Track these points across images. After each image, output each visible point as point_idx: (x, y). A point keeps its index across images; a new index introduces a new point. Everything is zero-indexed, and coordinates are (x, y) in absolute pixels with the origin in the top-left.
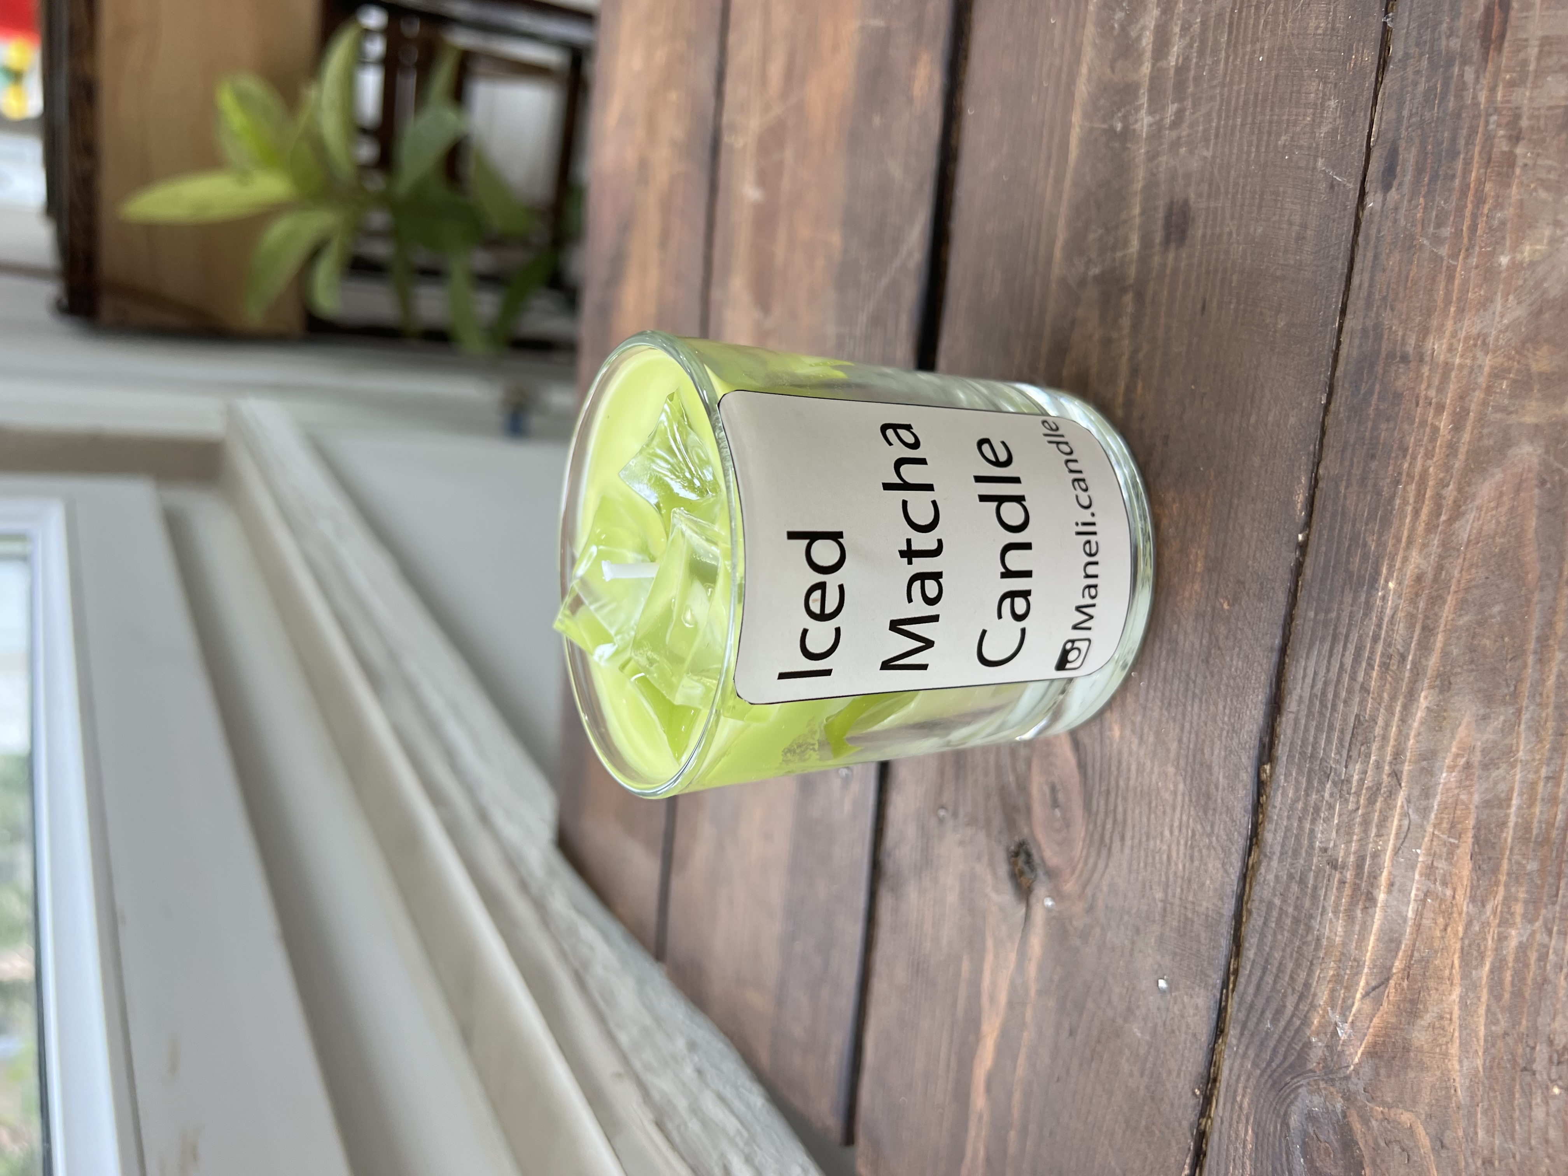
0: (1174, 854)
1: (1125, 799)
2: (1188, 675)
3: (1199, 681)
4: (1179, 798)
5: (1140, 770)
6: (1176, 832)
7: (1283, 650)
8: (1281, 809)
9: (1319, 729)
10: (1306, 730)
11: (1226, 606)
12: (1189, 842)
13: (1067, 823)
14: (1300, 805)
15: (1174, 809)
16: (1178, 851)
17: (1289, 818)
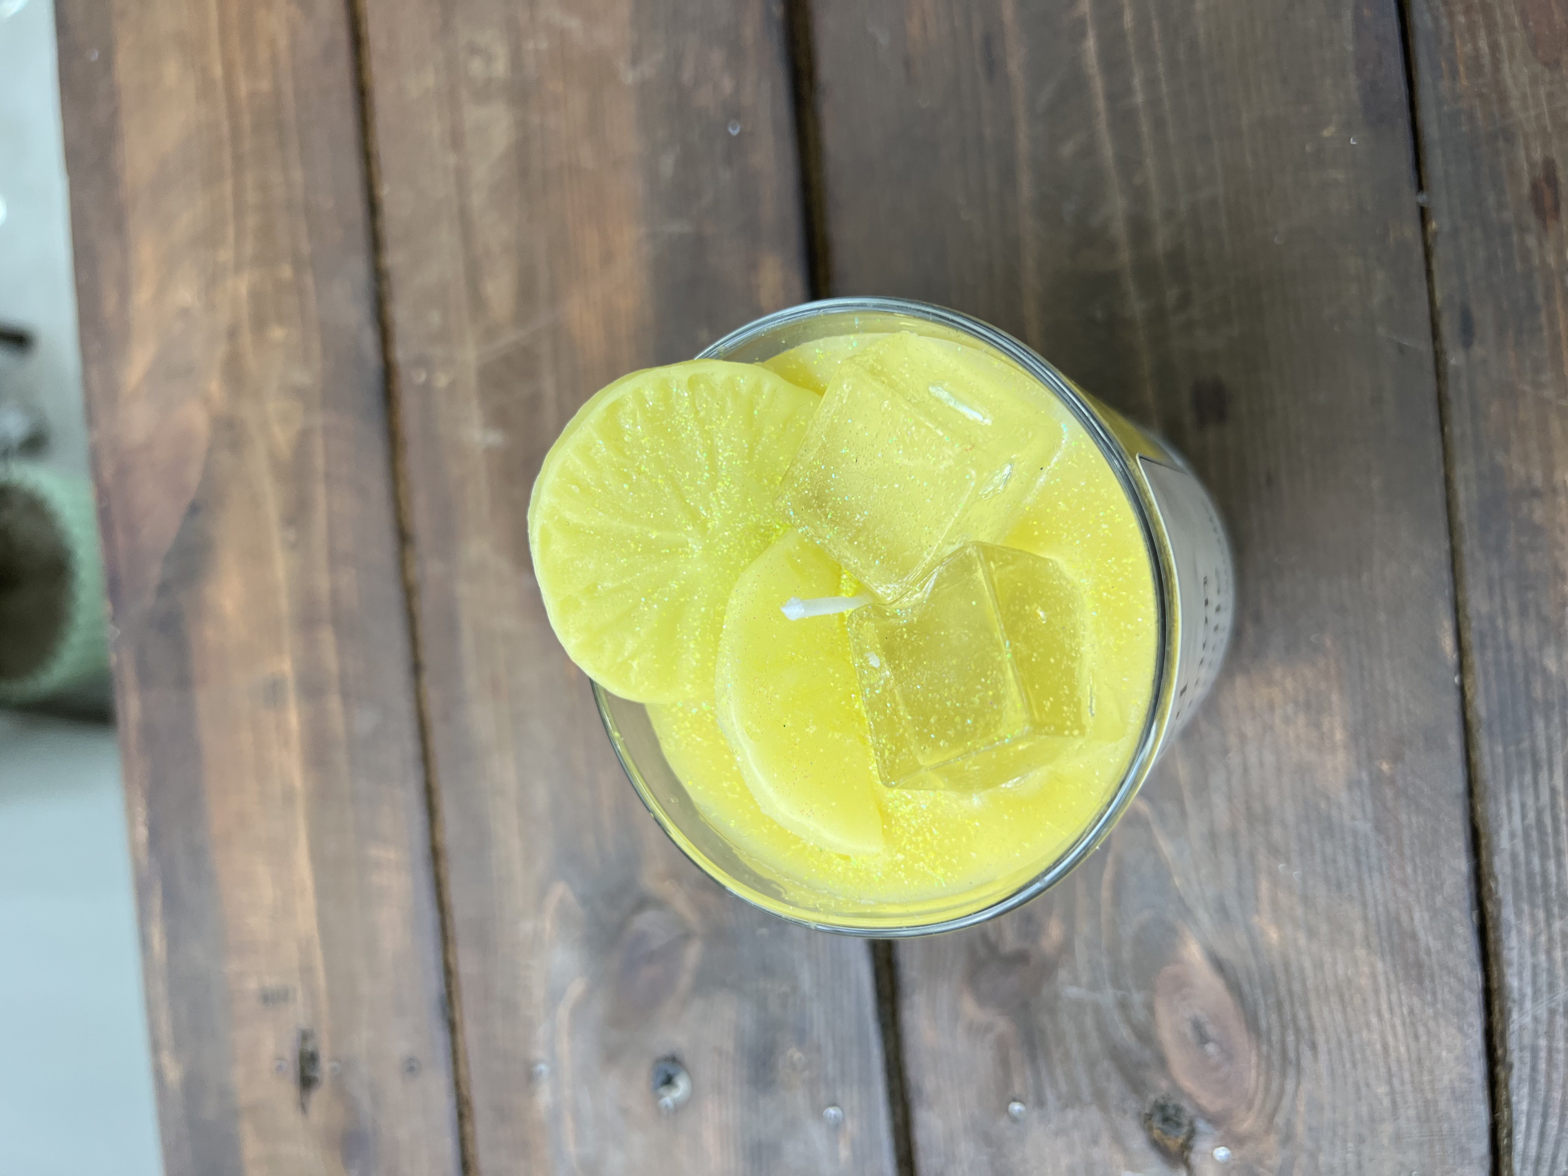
0: (1390, 1039)
1: (1306, 1004)
2: (1356, 849)
3: (1373, 850)
4: (1381, 979)
5: (1319, 965)
6: (1386, 1015)
7: (1471, 791)
8: (1520, 949)
9: (1544, 856)
10: (1528, 862)
11: (1385, 767)
12: (1408, 1021)
13: (1229, 1055)
14: (1543, 939)
15: (1377, 991)
16: (1395, 1035)
17: (1534, 954)
